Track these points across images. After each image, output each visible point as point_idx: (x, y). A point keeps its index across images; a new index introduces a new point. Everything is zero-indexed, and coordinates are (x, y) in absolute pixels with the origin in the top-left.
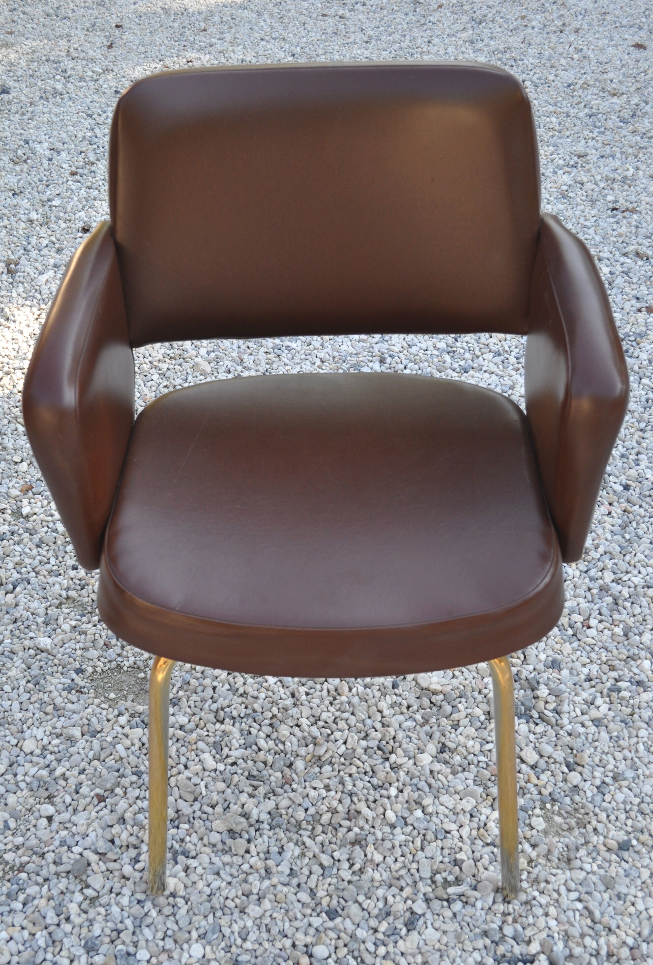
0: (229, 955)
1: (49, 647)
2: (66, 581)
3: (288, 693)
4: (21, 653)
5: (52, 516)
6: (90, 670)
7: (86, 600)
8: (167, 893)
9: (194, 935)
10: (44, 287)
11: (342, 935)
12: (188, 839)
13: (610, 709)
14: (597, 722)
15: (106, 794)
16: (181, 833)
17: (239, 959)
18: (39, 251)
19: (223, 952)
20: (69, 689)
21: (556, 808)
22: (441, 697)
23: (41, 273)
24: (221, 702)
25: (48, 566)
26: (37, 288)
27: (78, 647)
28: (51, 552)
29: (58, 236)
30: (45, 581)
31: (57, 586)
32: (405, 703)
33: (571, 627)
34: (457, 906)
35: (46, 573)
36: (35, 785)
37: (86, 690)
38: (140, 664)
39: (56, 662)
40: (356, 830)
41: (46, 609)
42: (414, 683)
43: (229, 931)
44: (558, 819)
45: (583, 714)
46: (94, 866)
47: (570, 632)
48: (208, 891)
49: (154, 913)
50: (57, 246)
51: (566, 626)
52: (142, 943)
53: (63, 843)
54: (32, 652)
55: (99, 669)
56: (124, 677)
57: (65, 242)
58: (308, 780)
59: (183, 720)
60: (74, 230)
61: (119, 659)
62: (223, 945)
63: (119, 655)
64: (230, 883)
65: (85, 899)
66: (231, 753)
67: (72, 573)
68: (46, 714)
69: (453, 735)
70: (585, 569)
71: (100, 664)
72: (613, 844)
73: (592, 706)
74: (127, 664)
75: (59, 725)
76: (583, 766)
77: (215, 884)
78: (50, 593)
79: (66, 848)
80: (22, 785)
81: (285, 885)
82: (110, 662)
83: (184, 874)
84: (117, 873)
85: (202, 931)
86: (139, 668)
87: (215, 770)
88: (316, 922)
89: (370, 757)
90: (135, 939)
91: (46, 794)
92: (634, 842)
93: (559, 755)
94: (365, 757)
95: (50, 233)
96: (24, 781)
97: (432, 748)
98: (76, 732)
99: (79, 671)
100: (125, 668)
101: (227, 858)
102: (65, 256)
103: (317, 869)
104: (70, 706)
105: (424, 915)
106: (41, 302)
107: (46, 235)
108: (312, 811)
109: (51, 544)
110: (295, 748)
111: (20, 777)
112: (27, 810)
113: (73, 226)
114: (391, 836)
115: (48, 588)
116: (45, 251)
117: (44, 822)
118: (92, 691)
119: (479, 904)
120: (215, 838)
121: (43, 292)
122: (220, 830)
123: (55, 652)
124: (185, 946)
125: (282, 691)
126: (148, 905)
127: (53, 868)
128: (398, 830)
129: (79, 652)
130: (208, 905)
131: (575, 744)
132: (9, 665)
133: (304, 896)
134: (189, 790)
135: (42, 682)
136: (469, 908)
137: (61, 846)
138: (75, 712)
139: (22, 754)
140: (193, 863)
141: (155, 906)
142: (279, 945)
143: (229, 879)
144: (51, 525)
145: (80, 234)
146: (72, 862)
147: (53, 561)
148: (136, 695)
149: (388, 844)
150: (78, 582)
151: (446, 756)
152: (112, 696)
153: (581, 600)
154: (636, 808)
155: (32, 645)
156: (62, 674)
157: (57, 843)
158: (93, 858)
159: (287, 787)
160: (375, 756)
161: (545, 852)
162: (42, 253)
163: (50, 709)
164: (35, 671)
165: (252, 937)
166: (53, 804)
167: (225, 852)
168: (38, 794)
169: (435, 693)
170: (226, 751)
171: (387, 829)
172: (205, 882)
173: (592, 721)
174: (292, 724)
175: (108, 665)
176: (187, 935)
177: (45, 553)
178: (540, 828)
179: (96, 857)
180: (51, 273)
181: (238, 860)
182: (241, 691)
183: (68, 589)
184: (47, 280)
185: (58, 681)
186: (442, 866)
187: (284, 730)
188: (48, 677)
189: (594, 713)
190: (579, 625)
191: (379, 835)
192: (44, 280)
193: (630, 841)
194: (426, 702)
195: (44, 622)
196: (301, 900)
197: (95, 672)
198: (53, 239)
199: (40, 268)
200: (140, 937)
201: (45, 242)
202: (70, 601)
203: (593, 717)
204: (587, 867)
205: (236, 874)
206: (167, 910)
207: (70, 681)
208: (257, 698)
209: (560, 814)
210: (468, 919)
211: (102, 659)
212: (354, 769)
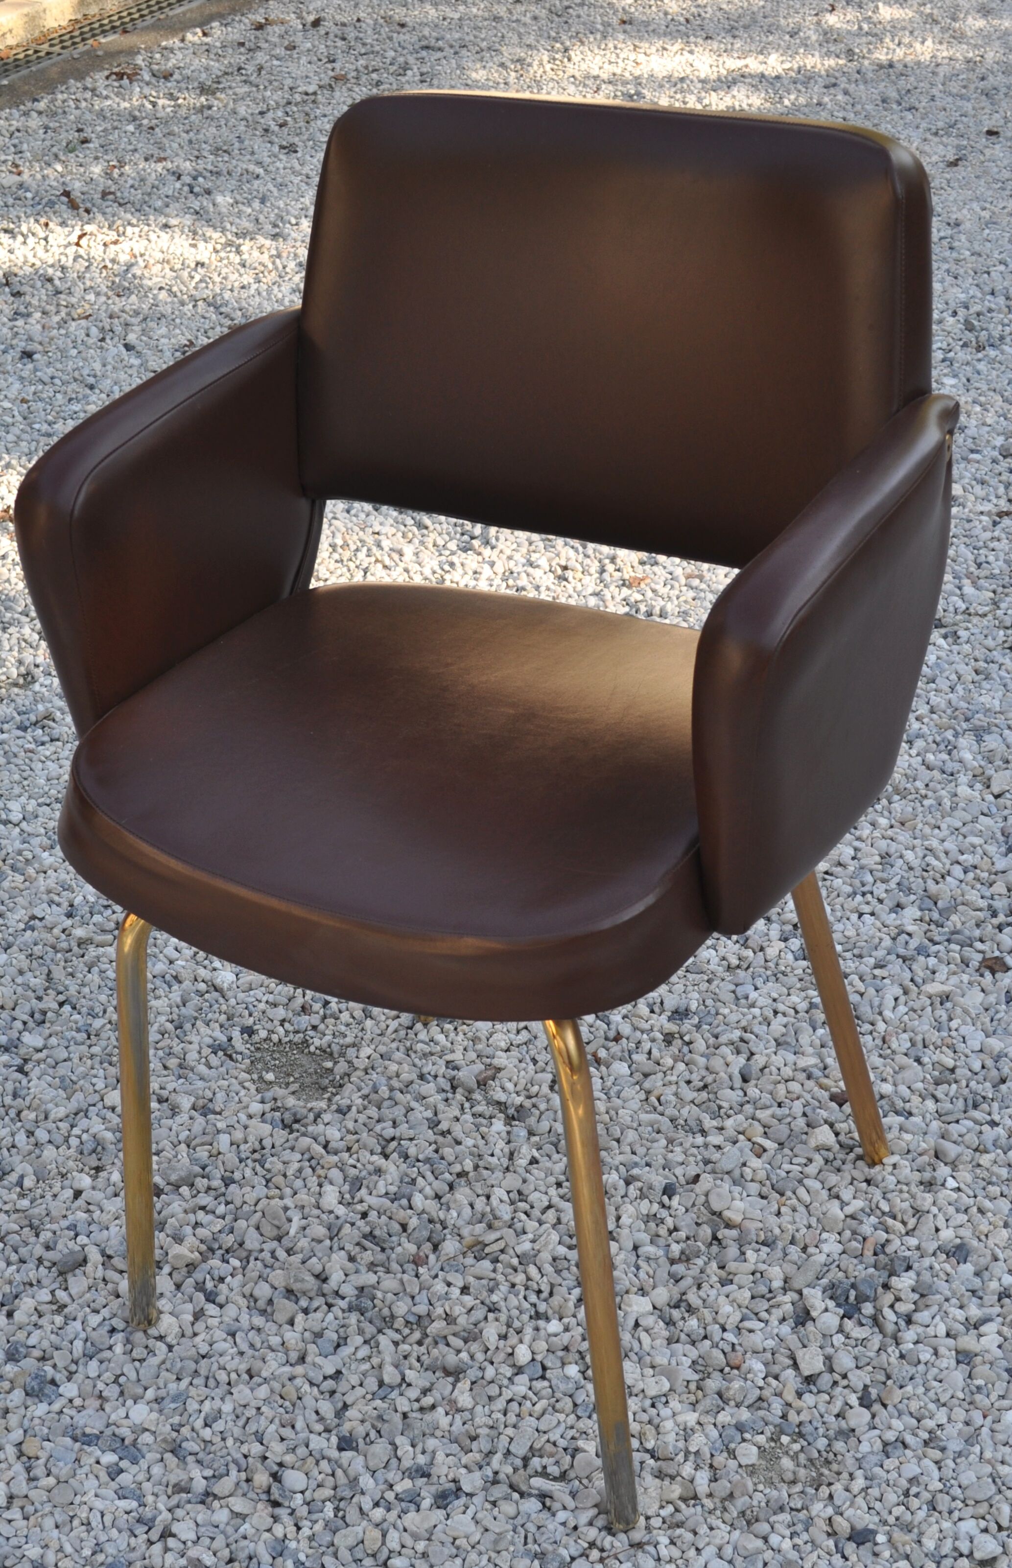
0: (175, 1434)
1: (225, 986)
3: (507, 1150)
4: (187, 984)
6: (263, 1034)
8: (153, 1331)
9: (150, 1394)
11: (339, 1472)
12: (229, 1279)
13: (1000, 1347)
14: (964, 1357)
15: (167, 1188)
16: (225, 1270)
17: (184, 1445)
19: (169, 1427)
20: (216, 1049)
21: (796, 1447)
22: (734, 1233)
24: (403, 1129)
27: (264, 999)
32: (670, 1222)
34: (532, 1505)
36: (89, 1146)
37: (239, 1057)
38: (335, 1048)
39: (224, 1007)
40: (464, 1355)
42: (703, 1198)
43: (196, 1406)
44: (787, 1463)
45: (948, 1335)
46: (89, 1268)
48: (204, 1349)
49: (119, 1349)
52: (79, 1377)
53: (73, 1227)
54: (202, 986)
55: (275, 1038)
56: (304, 1060)
58: (447, 1268)
59: (334, 1134)
61: (311, 1033)
62: (176, 1419)
63: (314, 1028)
64: (241, 1353)
65: (51, 1303)
66: (367, 1198)
68: (165, 1068)
69: (713, 1292)
71: (281, 1030)
72: (842, 1525)
73: (973, 1332)
74: (317, 1042)
75: (170, 1087)
76: (885, 1406)
77: (221, 1346)
79: (72, 1233)
80: (74, 1141)
81: (312, 1384)
82: (297, 1032)
83: (191, 1319)
84: (110, 1286)
85: (162, 1393)
86: (331, 1054)
87: (331, 1212)
88: (317, 1443)
89: (558, 1272)
90: (73, 1367)
91: (95, 1163)
92: (881, 1538)
93: (859, 1377)
94: (548, 1269)
96: (79, 1137)
97: (662, 1295)
98: (186, 1102)
99: (249, 1031)
100: (312, 1049)
101: (258, 1321)
103: (372, 1383)
104: (202, 1069)
105: (470, 1495)
108: (422, 1309)
110: (460, 1223)
111: (76, 1131)
112: (60, 1173)
114: (505, 1382)
117: (69, 1193)
118: (248, 1061)
119: (562, 1516)
120: (263, 1291)
122: (276, 1284)
123: (229, 994)
124: (130, 1402)
125: (501, 1144)
126: (120, 1336)
127: (39, 1251)
128: (523, 1379)
129: (262, 1006)
130: (193, 1366)
131: (896, 1371)
132: (160, 992)
133: (327, 1408)
134: (276, 1222)
135: (188, 1026)
136: (545, 1514)
137: (68, 1228)
138: (202, 1079)
139: (100, 1105)
140: (212, 1310)
141: (128, 1341)
142: (245, 1449)
143: (244, 1347)
146: (66, 1251)
148: (303, 1087)
149: (493, 1390)
151: (676, 1314)
152: (270, 1076)
154: (926, 1496)
155: (208, 978)
156: (221, 1026)
157: (65, 1223)
158: (94, 1256)
159: (410, 1267)
160: (565, 1273)
161: (724, 1493)
163: (173, 1062)
164: (189, 1011)
165: (219, 1426)
166: (95, 1178)
167: (263, 1312)
168: (86, 1159)
169: (729, 1225)
170: (363, 1191)
171: (508, 1372)
172: (208, 1337)
173: (958, 1352)
174: (480, 1192)
175: (291, 1036)
176: (140, 1391)
178: (744, 1461)
179: (99, 1258)
181: (271, 1327)
182: (444, 1126)
185: (209, 1032)
186: (549, 1448)
187: (462, 1195)
188: (199, 1023)
189: (968, 1342)
191: (490, 1372)
193: (874, 1533)
194: (706, 1231)
196: (320, 1411)
197: (268, 1039)
200: (81, 1368)
203: (960, 1347)
204: (774, 1539)
205: (258, 1345)
206: (138, 1353)
207: (225, 1039)
208: (458, 1143)
209: (795, 1457)
210: (531, 1528)
211: (287, 1025)
212: (520, 1278)
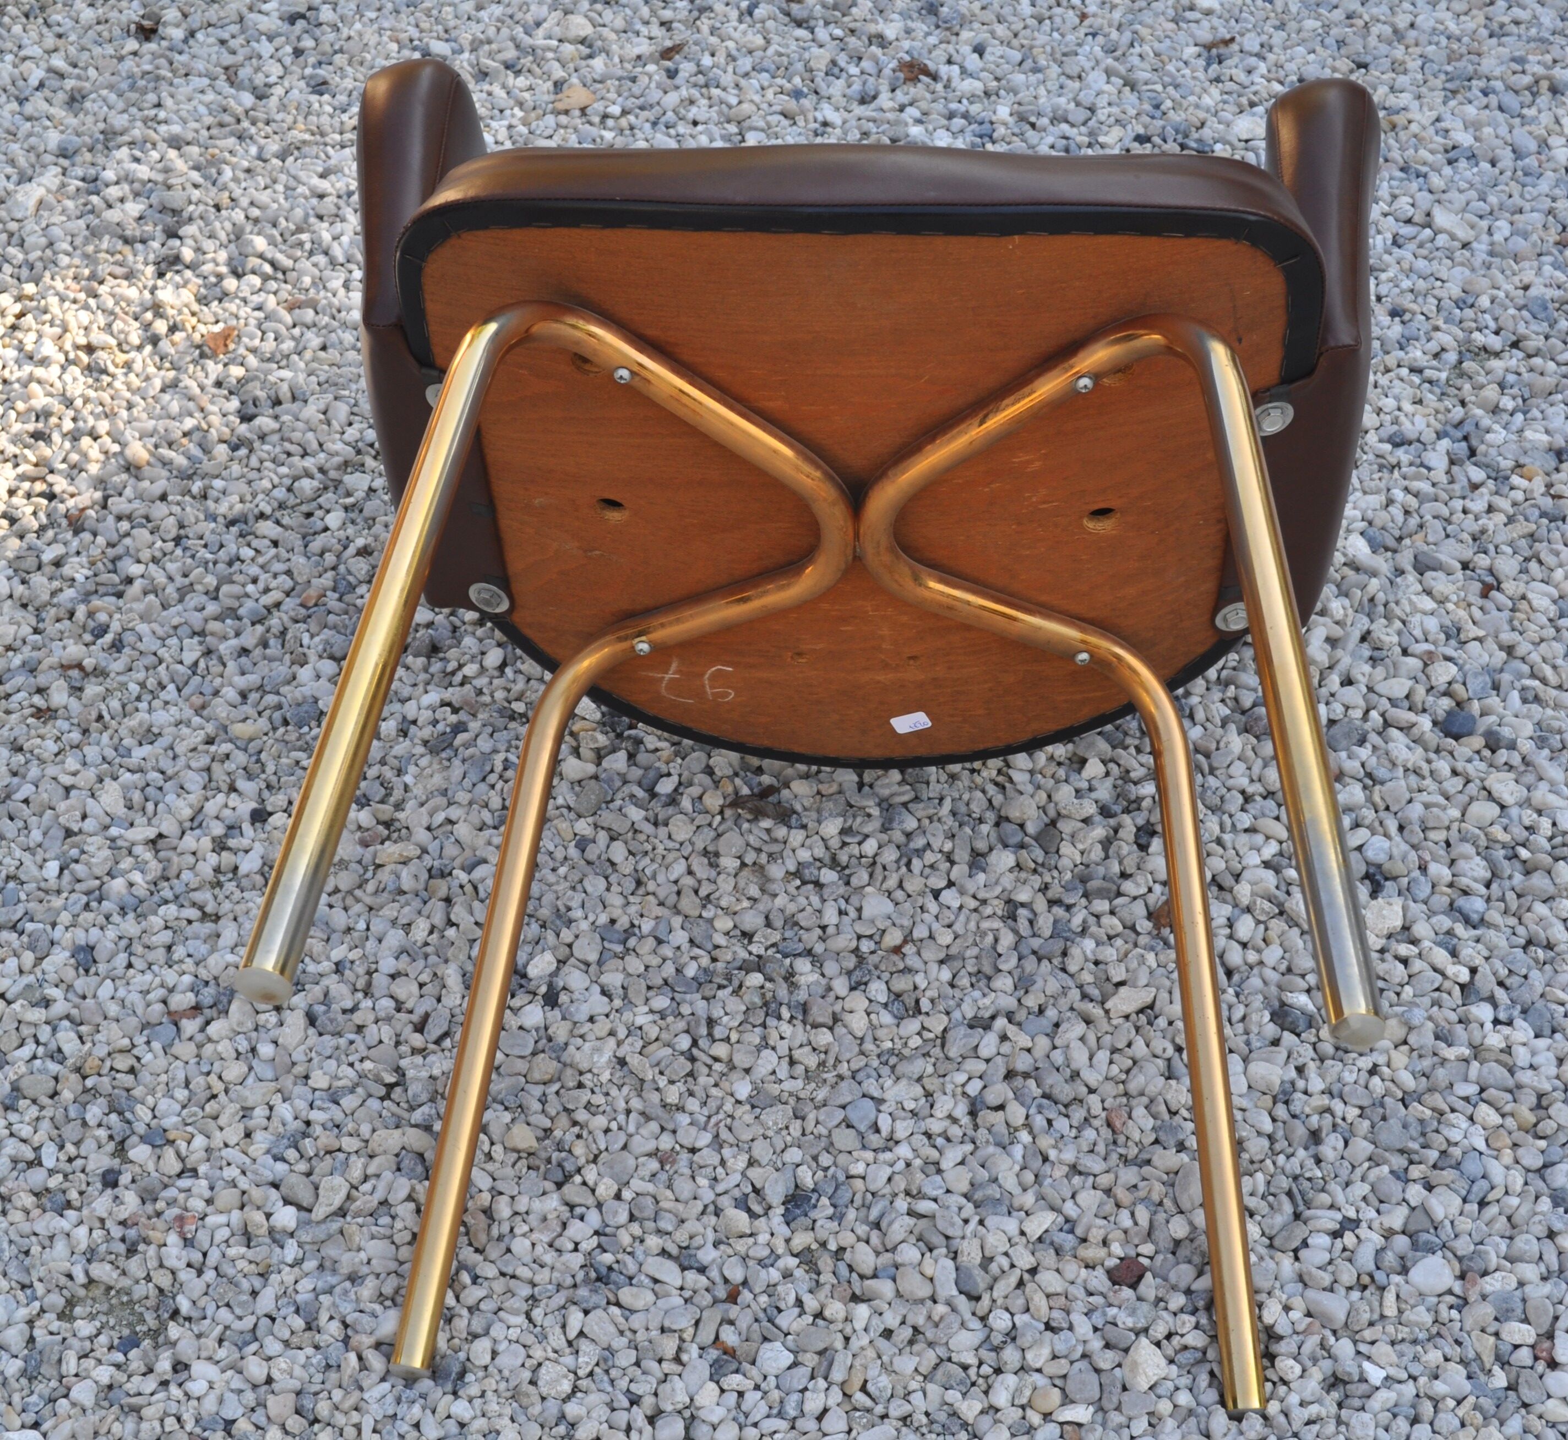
2: (82, 1231)
5: (47, 1003)
7: (140, 1291)
10: (30, 225)
18: (21, 101)
23: (25, 178)
25: (37, 1177)
26: (13, 226)
28: (45, 1125)
29: (72, 50)
30: (26, 1227)
31: (60, 1246)
33: (1504, 1363)
35: (29, 1201)
41: (30, 1323)
47: (1500, 1379)
50: (69, 84)
51: (1488, 1359)
57: (92, 72)
60: (117, 31)
67: (102, 1204)
70: (1539, 1163)
78: (42, 1272)
95: (50, 41)
102: (90, 119)
106: (25, 272)
107: (36, 51)
109: (45, 1101)
113: (114, 15)
115: (35, 1250)
116: (37, 104)
121: (30, 240)
144: (45, 1033)
145: (132, 44)
147: (50, 1156)
150: (117, 1232)
153: (1530, 1272)
162: (29, 108)
177: (26, 1131)
180: (51, 177)
183: (91, 1255)
184: (41, 202)
190: (1524, 1356)
192: (32, 203)
195: (24, 1373)
198: (58, 62)
199: (22, 161)
201: (37, 75)
202: (97, 1292)
